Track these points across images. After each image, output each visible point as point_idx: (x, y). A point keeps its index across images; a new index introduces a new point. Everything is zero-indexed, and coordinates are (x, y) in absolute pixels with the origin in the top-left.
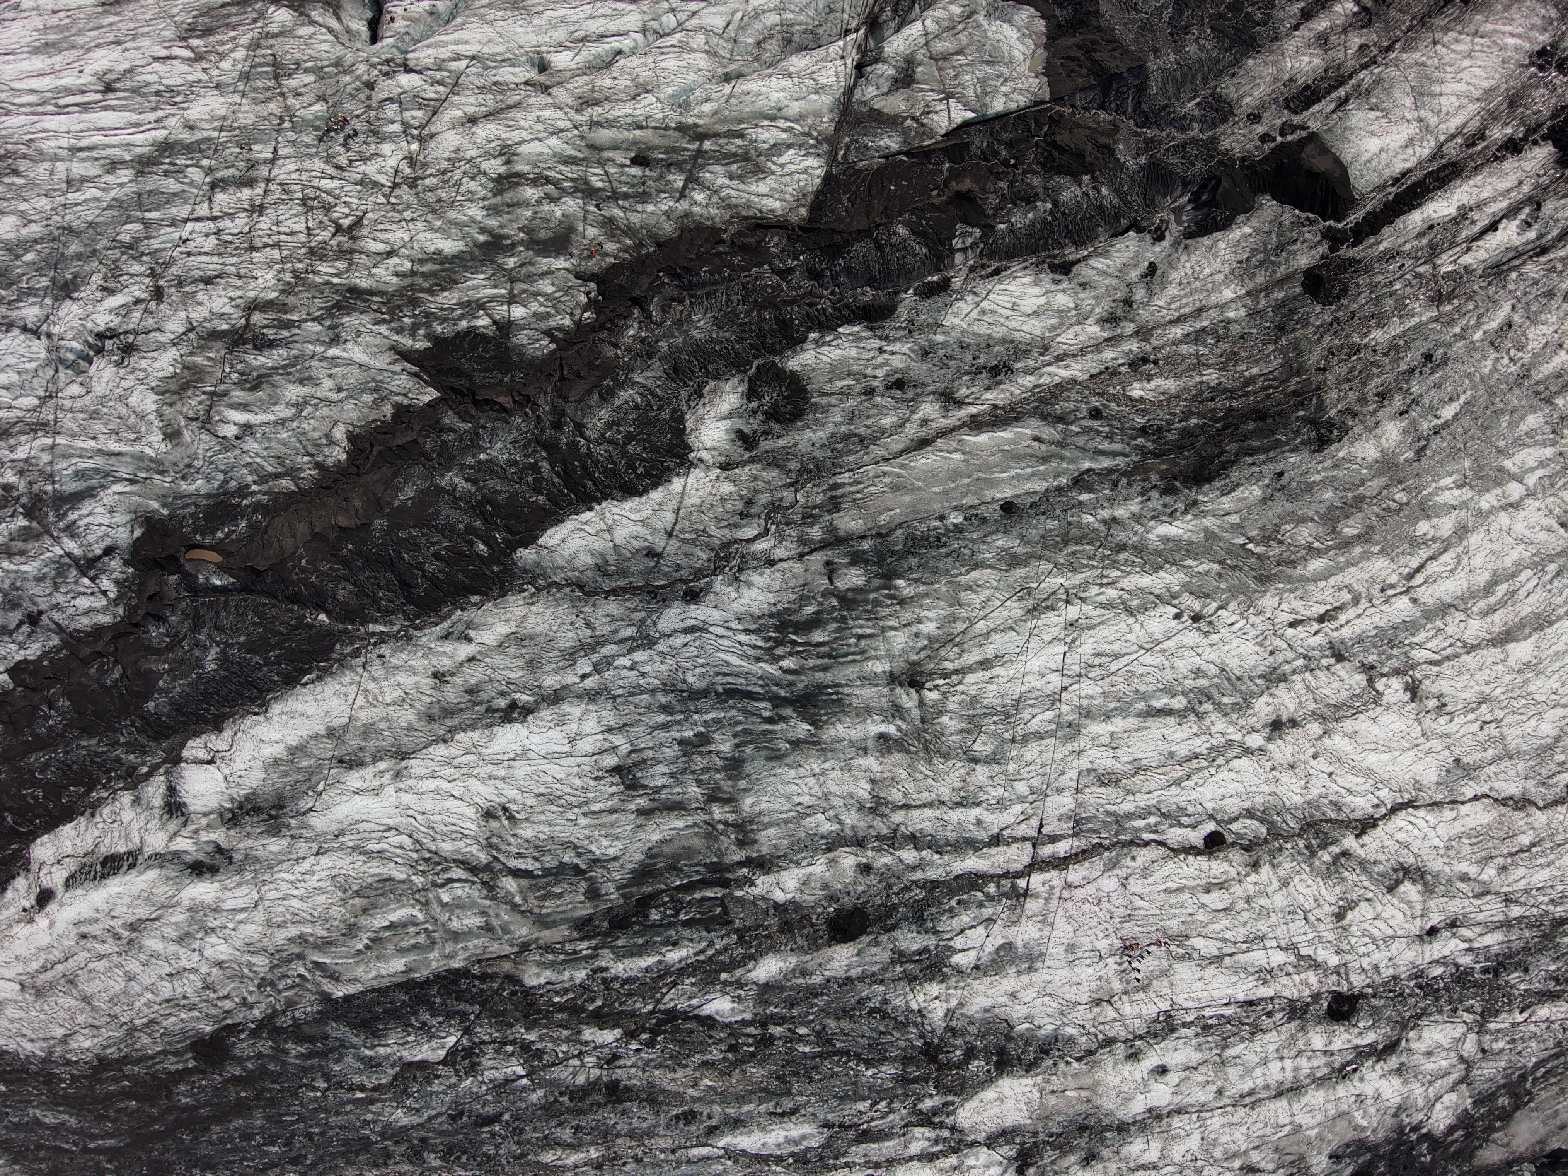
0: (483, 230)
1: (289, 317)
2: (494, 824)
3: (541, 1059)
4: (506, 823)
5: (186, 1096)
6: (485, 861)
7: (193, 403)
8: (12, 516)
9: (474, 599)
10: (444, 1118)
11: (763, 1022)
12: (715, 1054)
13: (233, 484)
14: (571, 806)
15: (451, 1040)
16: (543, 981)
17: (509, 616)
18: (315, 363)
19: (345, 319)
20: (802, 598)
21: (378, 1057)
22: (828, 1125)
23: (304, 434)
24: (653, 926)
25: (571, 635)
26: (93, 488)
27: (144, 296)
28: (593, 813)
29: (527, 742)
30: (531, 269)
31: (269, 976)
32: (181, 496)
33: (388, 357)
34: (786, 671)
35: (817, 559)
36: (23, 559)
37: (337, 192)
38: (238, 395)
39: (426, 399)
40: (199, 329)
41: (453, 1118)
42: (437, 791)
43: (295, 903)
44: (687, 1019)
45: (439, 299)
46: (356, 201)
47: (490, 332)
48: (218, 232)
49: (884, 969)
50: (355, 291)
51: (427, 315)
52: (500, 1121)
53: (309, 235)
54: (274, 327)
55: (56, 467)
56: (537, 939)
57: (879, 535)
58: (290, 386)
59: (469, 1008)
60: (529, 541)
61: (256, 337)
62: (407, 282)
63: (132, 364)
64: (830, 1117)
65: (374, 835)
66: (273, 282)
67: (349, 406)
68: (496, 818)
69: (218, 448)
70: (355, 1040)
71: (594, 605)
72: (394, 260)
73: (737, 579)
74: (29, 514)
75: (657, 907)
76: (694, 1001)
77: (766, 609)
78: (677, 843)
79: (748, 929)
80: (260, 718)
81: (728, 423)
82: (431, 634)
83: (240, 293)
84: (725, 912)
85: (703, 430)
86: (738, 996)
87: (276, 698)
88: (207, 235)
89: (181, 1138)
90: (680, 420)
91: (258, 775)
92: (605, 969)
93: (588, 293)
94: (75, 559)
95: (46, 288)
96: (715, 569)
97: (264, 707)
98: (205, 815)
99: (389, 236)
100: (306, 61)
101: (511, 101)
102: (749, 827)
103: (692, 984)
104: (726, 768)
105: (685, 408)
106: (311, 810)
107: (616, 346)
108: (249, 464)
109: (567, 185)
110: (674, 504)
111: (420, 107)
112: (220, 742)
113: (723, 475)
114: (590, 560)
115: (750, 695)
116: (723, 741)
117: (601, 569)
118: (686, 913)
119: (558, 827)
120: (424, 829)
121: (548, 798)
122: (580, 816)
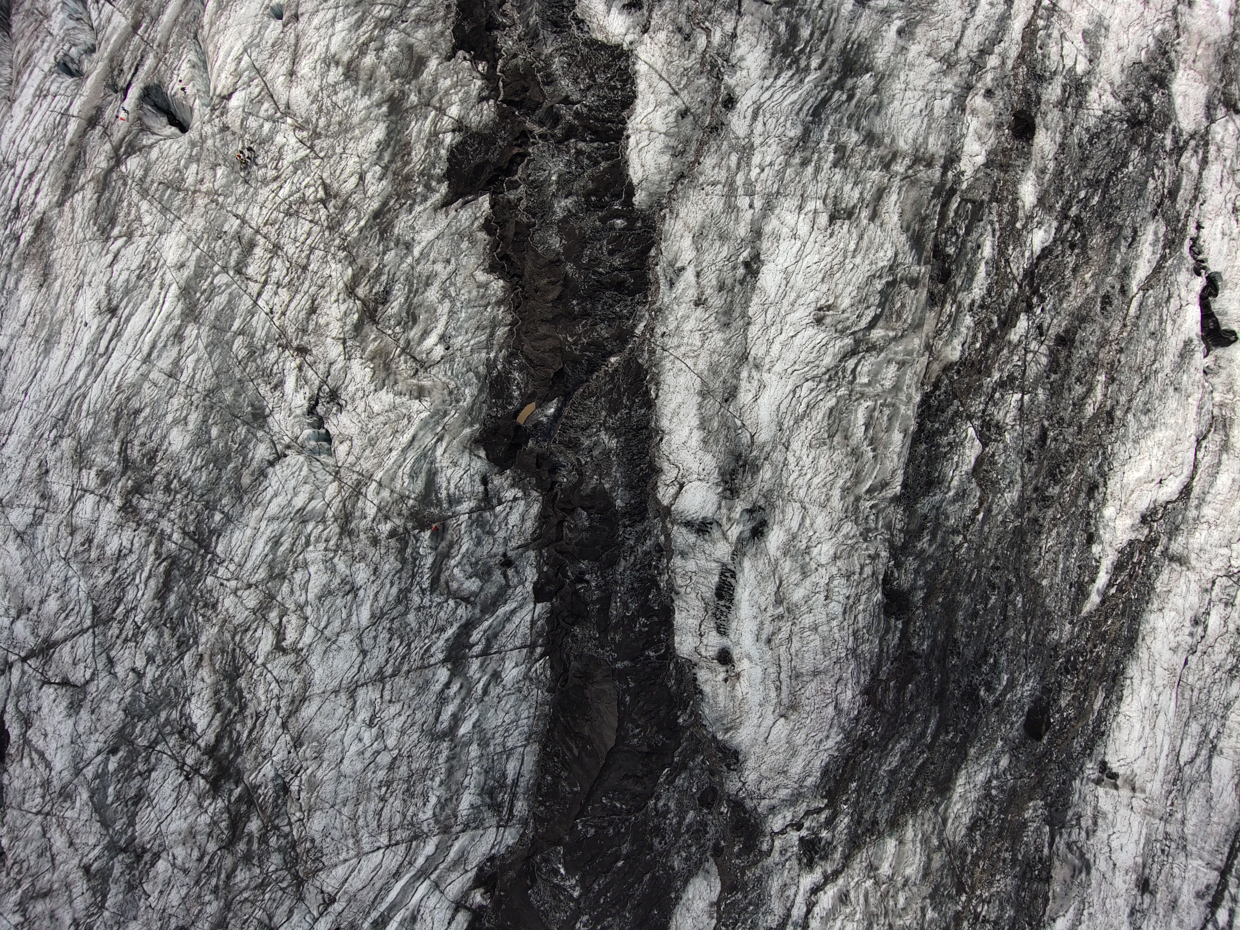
0: (379, 105)
1: (372, 269)
2: (828, 321)
3: (1016, 378)
4: (831, 312)
5: (922, 644)
6: (852, 341)
7: (403, 366)
8: (417, 540)
9: (653, 252)
10: (1026, 466)
11: (1064, 216)
12: (1071, 260)
13: (481, 369)
14: (842, 263)
15: (971, 431)
16: (960, 348)
17: (678, 234)
18: (418, 269)
19: (396, 231)
20: (771, 28)
21: (958, 488)
22: (1155, 214)
23: (469, 302)
24: (958, 255)
25: (715, 199)
26: (430, 469)
27: (298, 361)
28: (855, 250)
29: (779, 267)
30: (426, 87)
31: (862, 528)
32: (470, 411)
33: (441, 215)
34: (820, 67)
36: (456, 547)
37: (294, 188)
38: (414, 333)
39: (487, 205)
40: (347, 336)
41: (1030, 460)
42: (784, 346)
43: (817, 480)
44: (1037, 265)
45: (415, 159)
46: (308, 179)
47: (458, 137)
48: (278, 285)
49: (1065, 119)
50: (377, 215)
51: (422, 174)
52: (1047, 429)
53: (316, 223)
54: (375, 283)
55: (397, 489)
56: (927, 336)
58: (427, 294)
59: (953, 408)
60: (631, 191)
61: (376, 301)
62: (390, 175)
63: (347, 398)
64: (1149, 209)
65: (794, 404)
66: (339, 265)
67: (464, 260)
68: (824, 317)
69: (447, 366)
70: (938, 498)
71: (701, 174)
72: (369, 176)
73: (733, 66)
74: (423, 526)
75: (946, 246)
76: (1027, 254)
77: (767, 56)
78: (907, 208)
79: (993, 193)
80: (667, 437)
81: (614, 10)
82: (664, 294)
83: (335, 293)
84: (973, 202)
85: (610, 29)
86: (1038, 223)
87: (657, 420)
88: (276, 293)
89: (954, 666)
90: (594, 42)
91: (708, 458)
92: (973, 302)
93: (465, 59)
94: (478, 509)
95: (248, 430)
96: (718, 78)
97: (659, 432)
98: (719, 508)
99: (348, 170)
100: (179, 164)
101: (293, 41)
102: (920, 154)
103: (1014, 249)
104: (870, 145)
105: (587, 36)
106: (752, 436)
107: (515, 56)
108: (472, 351)
109: (376, 32)
110: (655, 77)
111: (261, 103)
112: (670, 474)
113: (651, 33)
114: (666, 158)
115: (825, 101)
116: (850, 137)
117: (677, 154)
118: (961, 229)
119: (854, 280)
120: (807, 369)
121: (828, 275)
122: (853, 261)
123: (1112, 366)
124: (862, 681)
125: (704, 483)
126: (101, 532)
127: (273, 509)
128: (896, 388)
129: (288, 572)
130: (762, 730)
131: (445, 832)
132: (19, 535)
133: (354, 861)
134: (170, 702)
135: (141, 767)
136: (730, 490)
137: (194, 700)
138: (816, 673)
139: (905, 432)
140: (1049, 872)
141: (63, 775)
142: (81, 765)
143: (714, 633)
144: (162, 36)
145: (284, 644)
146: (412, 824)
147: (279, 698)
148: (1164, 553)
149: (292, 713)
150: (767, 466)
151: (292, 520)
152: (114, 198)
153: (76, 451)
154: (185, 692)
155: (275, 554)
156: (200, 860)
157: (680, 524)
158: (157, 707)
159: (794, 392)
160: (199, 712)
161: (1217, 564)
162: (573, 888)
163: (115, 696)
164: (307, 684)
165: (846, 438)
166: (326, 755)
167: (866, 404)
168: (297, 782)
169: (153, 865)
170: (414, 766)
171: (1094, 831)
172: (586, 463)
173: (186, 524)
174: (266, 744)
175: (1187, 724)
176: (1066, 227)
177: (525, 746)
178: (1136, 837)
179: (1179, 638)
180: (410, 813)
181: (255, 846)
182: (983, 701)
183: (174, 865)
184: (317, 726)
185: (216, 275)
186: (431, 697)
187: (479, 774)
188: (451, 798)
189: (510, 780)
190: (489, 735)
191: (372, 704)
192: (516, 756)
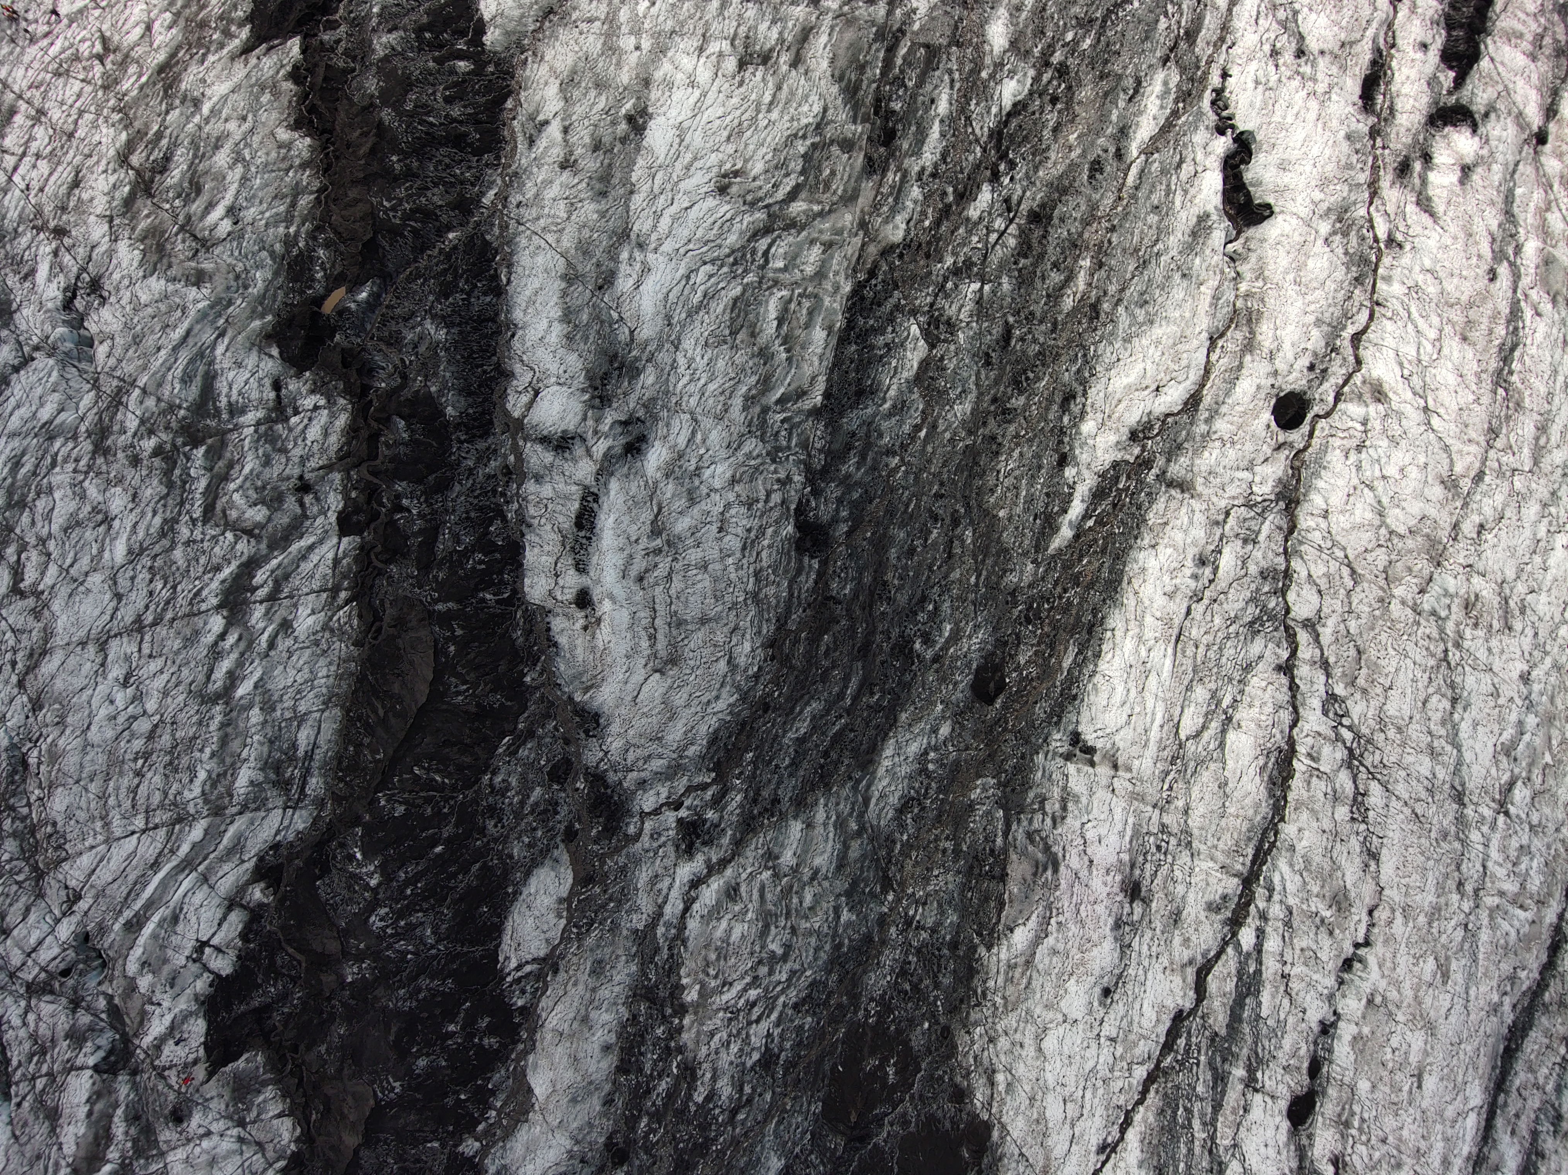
1: (152, 132)
2: (734, 190)
3: (975, 264)
4: (738, 180)
5: (844, 588)
6: (764, 216)
7: (180, 247)
8: (188, 459)
9: (510, 105)
10: (983, 373)
11: (1044, 63)
13: (278, 247)
14: (754, 119)
15: (915, 330)
16: (904, 226)
17: (542, 82)
18: (207, 129)
19: (183, 86)
21: (896, 399)
22: (1165, 60)
23: (266, 165)
24: (906, 111)
25: (592, 39)
26: (207, 373)
27: (54, 245)
28: (772, 103)
29: (672, 122)
31: (769, 447)
32: (261, 299)
33: (239, 64)
36: (237, 467)
37: (67, 44)
38: (196, 207)
39: (296, 50)
40: (114, 213)
41: (988, 364)
42: (675, 219)
43: (712, 387)
44: (1006, 123)
45: (213, 2)
46: (85, 33)
48: (38, 156)
50: (162, 69)
51: (220, 18)
52: (1013, 327)
53: (89, 83)
54: (153, 149)
55: (166, 397)
56: (862, 211)
58: (215, 159)
59: (894, 300)
60: (480, 28)
61: (153, 171)
62: (181, 22)
63: (111, 288)
64: (1158, 54)
65: (686, 292)
66: (112, 130)
67: (263, 116)
68: (729, 185)
69: (235, 244)
70: (869, 411)
71: (574, 9)
72: (157, 25)
74: (196, 443)
75: (890, 100)
76: (994, 110)
78: (841, 52)
79: (954, 35)
80: (520, 333)
82: (521, 154)
83: (104, 162)
84: (927, 46)
86: (1010, 71)
87: (508, 311)
88: (34, 166)
89: (883, 613)
91: (573, 358)
92: (923, 169)
94: (267, 420)
97: (512, 328)
98: (585, 419)
99: (132, 20)
103: (977, 104)
106: (632, 332)
108: (266, 224)
112: (523, 378)
118: (910, 79)
119: (769, 139)
120: (705, 249)
121: (736, 133)
122: (769, 116)
123: (1100, 248)
124: (765, 631)
125: (565, 388)
127: (15, 423)
128: (820, 275)
129: (29, 499)
130: (630, 687)
131: (216, 814)
133: (102, 848)
136: (600, 397)
138: (704, 621)
139: (830, 329)
140: (1005, 868)
143: (572, 572)
145: (22, 585)
146: (175, 804)
147: (15, 651)
148: (1161, 477)
149: (31, 669)
150: (650, 369)
151: (36, 435)
155: (14, 478)
157: (534, 441)
159: (688, 278)
161: (1232, 491)
162: (371, 875)
164: (48, 634)
165: (753, 335)
166: (69, 720)
167: (780, 294)
168: (36, 753)
170: (179, 734)
171: (1063, 818)
172: (411, 362)
175: (1189, 688)
176: (1046, 77)
177: (323, 711)
178: (1119, 827)
179: (1177, 581)
180: (172, 791)
182: (918, 656)
184: (59, 684)
186: (201, 651)
187: (262, 744)
188: (225, 772)
189: (301, 753)
190: (275, 697)
191: (128, 658)
192: (309, 723)
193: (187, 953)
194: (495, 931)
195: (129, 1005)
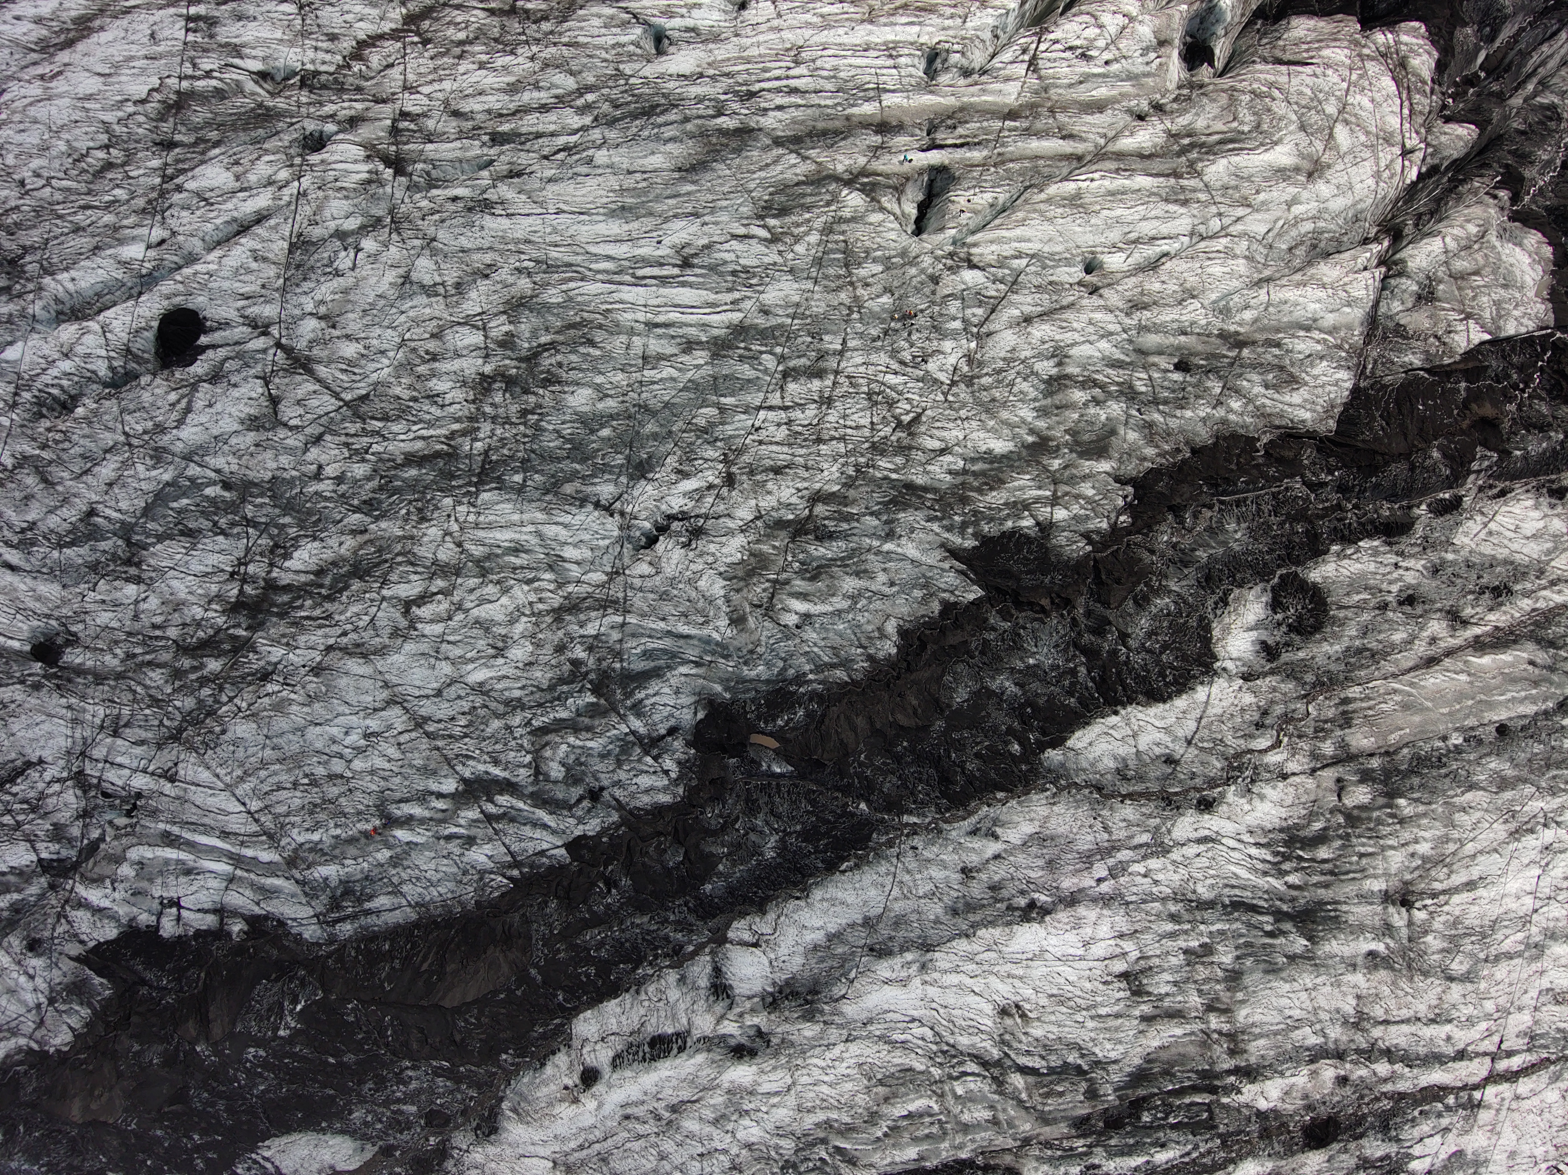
0: (1032, 431)
1: (849, 509)
2: (1008, 1022)
4: (1019, 1020)
6: (997, 1056)
7: (758, 590)
8: (580, 691)
9: (1000, 795)
13: (791, 672)
14: (1079, 1008)
17: (1033, 815)
18: (871, 556)
19: (901, 515)
20: (1311, 813)
23: (858, 626)
24: (1145, 1127)
25: (1090, 838)
26: (660, 668)
27: (717, 481)
28: (1100, 1016)
29: (1044, 942)
30: (1074, 471)
31: (793, 1158)
32: (741, 680)
33: (938, 553)
34: (1291, 887)
35: (1329, 775)
36: (589, 735)
37: (900, 387)
38: (799, 584)
39: (972, 596)
40: (766, 517)
42: (960, 986)
43: (825, 1089)
45: (988, 498)
46: (917, 398)
47: (1033, 533)
48: (789, 422)
50: (910, 487)
51: (975, 512)
53: (872, 429)
54: (835, 519)
55: (625, 645)
56: (1038, 1135)
57: (1387, 753)
58: (846, 578)
60: (1058, 742)
61: (816, 529)
62: (959, 480)
63: (700, 547)
65: (899, 1025)
66: (837, 475)
67: (901, 600)
68: (1010, 1015)
69: (779, 635)
71: (1111, 809)
72: (948, 458)
73: (1249, 790)
74: (596, 690)
75: (1148, 1110)
77: (1277, 823)
78: (1173, 1050)
80: (802, 903)
81: (1254, 634)
82: (960, 828)
83: (806, 484)
84: (1211, 1117)
85: (1230, 640)
87: (817, 884)
88: (779, 425)
90: (1208, 629)
91: (799, 960)
93: (1125, 497)
94: (639, 738)
95: (622, 465)
96: (1228, 779)
97: (805, 892)
98: (749, 998)
99: (945, 434)
100: (875, 250)
101: (1065, 302)
102: (1241, 1037)
104: (1226, 980)
105: (1211, 616)
106: (844, 997)
107: (1152, 552)
108: (807, 653)
109: (1113, 388)
110: (1197, 713)
111: (980, 304)
112: (764, 925)
113: (1246, 686)
114: (1112, 764)
115: (1254, 909)
116: (1226, 953)
117: (1121, 773)
118: (1175, 1116)
119: (1066, 1028)
120: (944, 1022)
121: (1060, 999)
122: (1088, 1020)
125: (769, 969)
126: (448, 366)
127: (551, 530)
128: (965, 1127)
129: (491, 577)
130: (531, 1148)
131: (288, 864)
132: (406, 279)
133: (219, 784)
134: (303, 521)
135: (223, 522)
136: (774, 1000)
137: (316, 544)
139: (920, 1158)
141: (178, 443)
142: (196, 458)
143: (611, 1052)
144: (1012, 153)
145: (414, 608)
146: (283, 826)
147: (356, 629)
149: (346, 651)
150: (818, 1027)
151: (547, 554)
152: (809, 200)
153: (522, 298)
154: (321, 531)
155: (503, 554)
156: (154, 626)
157: (713, 961)
158: (293, 509)
159: (913, 1020)
160: (306, 556)
162: (288, 1026)
163: (285, 460)
164: (382, 651)
165: (887, 1099)
166: (317, 706)
167: (933, 1104)
168: (277, 688)
169: (127, 580)
170: (342, 800)
172: (738, 830)
173: (497, 449)
174: (302, 639)
177: (409, 905)
181: (193, 677)
183: (137, 602)
184: (343, 682)
185: (771, 353)
186: (420, 784)
187: (362, 871)
188: (326, 854)
189: (367, 905)
190: (405, 863)
191: (390, 727)
192: (396, 901)
193: (165, 895)
194: (286, 1129)
195: (103, 863)
